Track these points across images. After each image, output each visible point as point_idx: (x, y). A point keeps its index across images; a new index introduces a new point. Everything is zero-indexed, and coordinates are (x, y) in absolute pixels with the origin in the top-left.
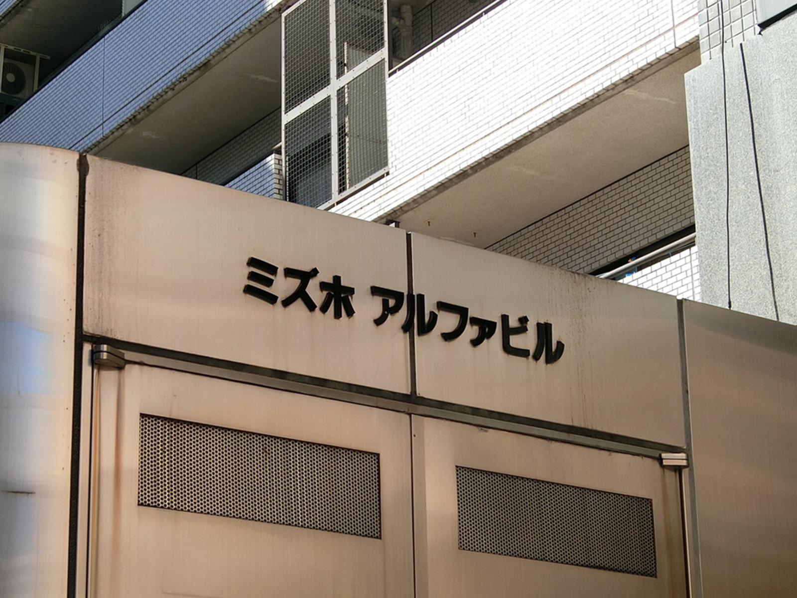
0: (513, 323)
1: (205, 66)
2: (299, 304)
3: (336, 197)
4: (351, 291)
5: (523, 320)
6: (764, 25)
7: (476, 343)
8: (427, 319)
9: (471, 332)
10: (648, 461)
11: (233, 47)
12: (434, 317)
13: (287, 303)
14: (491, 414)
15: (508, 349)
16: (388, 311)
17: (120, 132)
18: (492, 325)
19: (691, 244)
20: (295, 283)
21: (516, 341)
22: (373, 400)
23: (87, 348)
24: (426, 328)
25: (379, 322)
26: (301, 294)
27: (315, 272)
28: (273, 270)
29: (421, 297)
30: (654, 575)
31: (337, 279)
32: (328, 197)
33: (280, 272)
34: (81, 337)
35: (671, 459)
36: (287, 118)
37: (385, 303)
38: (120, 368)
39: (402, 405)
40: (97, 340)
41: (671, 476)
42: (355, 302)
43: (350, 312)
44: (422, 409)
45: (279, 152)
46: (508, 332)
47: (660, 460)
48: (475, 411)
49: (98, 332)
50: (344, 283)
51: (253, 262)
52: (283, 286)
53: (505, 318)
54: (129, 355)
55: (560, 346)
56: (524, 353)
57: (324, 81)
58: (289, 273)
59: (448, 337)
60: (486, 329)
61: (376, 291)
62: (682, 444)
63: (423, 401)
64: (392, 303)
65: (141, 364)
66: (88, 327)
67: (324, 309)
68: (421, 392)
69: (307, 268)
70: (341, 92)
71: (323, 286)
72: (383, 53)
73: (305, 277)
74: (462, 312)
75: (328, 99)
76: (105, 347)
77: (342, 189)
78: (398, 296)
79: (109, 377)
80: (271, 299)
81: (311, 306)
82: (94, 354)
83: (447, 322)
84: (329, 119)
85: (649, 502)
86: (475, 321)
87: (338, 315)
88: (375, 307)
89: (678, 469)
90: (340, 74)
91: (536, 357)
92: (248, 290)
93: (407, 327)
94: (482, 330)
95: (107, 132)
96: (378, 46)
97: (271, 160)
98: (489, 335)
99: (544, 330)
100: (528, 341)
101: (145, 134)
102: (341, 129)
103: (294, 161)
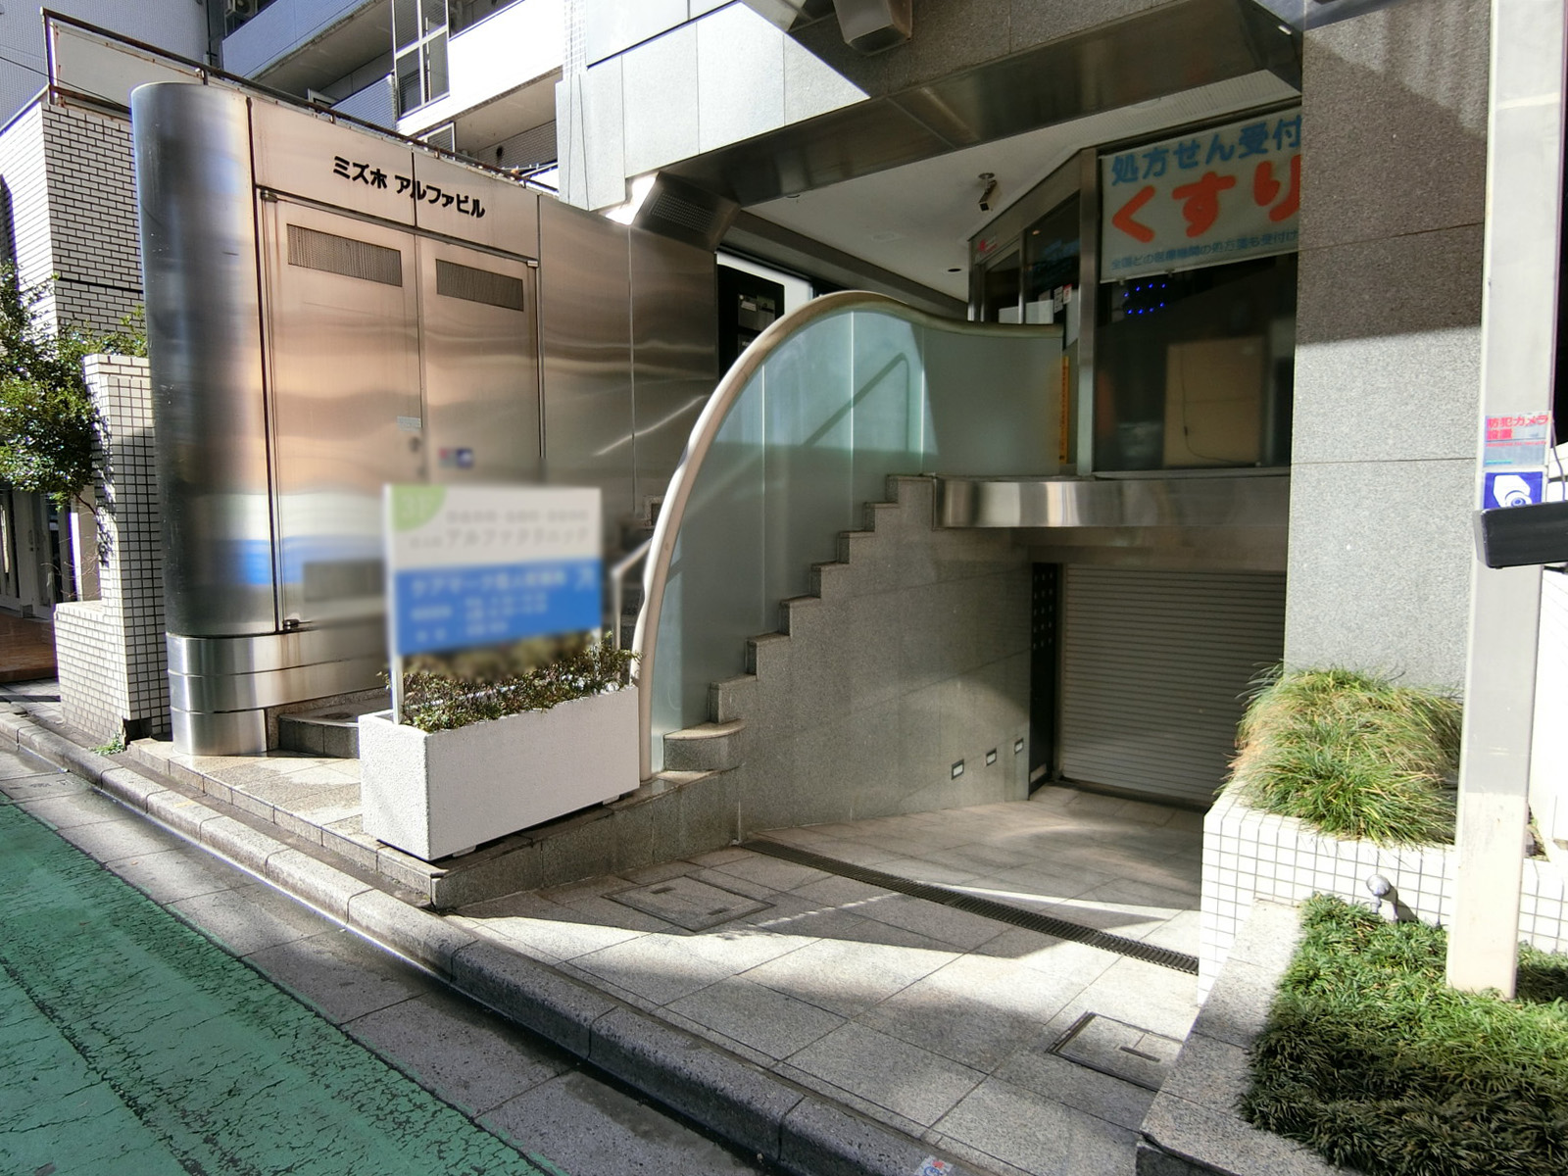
0: (462, 198)
1: (351, 17)
2: (361, 179)
3: (423, 104)
4: (385, 176)
5: (467, 197)
6: (589, 67)
7: (445, 205)
8: (422, 192)
9: (442, 200)
10: (521, 264)
11: (367, 9)
12: (425, 192)
13: (355, 179)
14: (452, 238)
15: (459, 209)
16: (403, 187)
17: (305, 48)
18: (452, 199)
19: (556, 167)
20: (359, 170)
21: (463, 206)
22: (394, 226)
23: (258, 191)
24: (422, 196)
25: (399, 192)
26: (361, 175)
27: (367, 166)
28: (348, 163)
29: (419, 183)
30: (522, 310)
31: (379, 170)
32: (420, 104)
33: (351, 164)
34: (255, 186)
35: (531, 263)
36: (397, 55)
37: (402, 183)
38: (276, 202)
39: (411, 230)
40: (263, 188)
41: (531, 270)
42: (387, 181)
43: (385, 186)
44: (420, 233)
45: (393, 74)
46: (459, 202)
47: (527, 263)
48: (445, 236)
49: (263, 184)
50: (382, 172)
51: (337, 158)
52: (353, 171)
53: (458, 196)
54: (279, 196)
55: (483, 210)
56: (467, 212)
57: (415, 38)
58: (355, 165)
59: (432, 202)
60: (449, 200)
61: (397, 177)
62: (536, 257)
63: (420, 229)
64: (405, 183)
65: (285, 201)
66: (258, 181)
67: (373, 183)
68: (419, 225)
69: (364, 164)
70: (424, 46)
71: (372, 173)
72: (446, 28)
73: (363, 168)
74: (439, 191)
75: (418, 49)
76: (267, 192)
77: (427, 100)
78: (408, 181)
79: (270, 205)
80: (348, 177)
81: (367, 182)
82: (262, 194)
83: (431, 195)
84: (419, 60)
85: (522, 280)
86: (444, 196)
87: (379, 187)
88: (398, 184)
89: (535, 268)
90: (424, 35)
91: (473, 214)
92: (336, 171)
93: (413, 195)
94: (447, 200)
95: (299, 47)
96: (443, 24)
97: (389, 77)
98: (451, 202)
99: (476, 203)
100: (469, 206)
101: (321, 51)
102: (426, 66)
103: (401, 80)
